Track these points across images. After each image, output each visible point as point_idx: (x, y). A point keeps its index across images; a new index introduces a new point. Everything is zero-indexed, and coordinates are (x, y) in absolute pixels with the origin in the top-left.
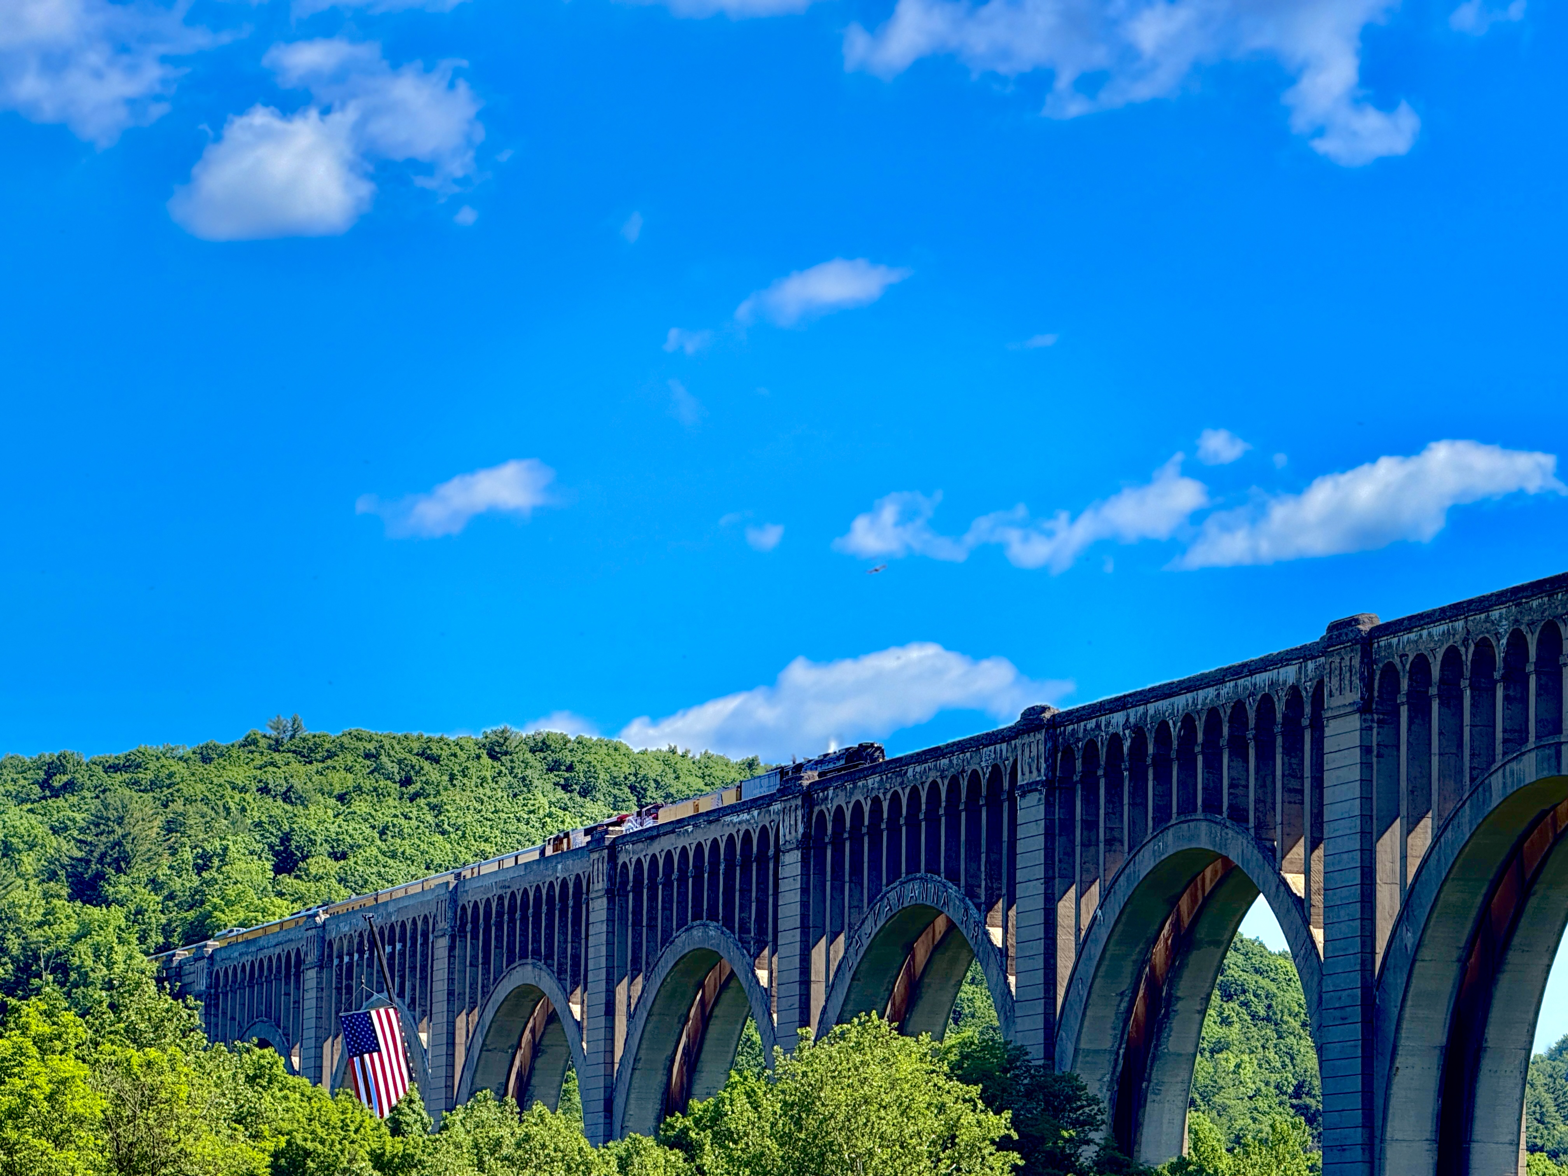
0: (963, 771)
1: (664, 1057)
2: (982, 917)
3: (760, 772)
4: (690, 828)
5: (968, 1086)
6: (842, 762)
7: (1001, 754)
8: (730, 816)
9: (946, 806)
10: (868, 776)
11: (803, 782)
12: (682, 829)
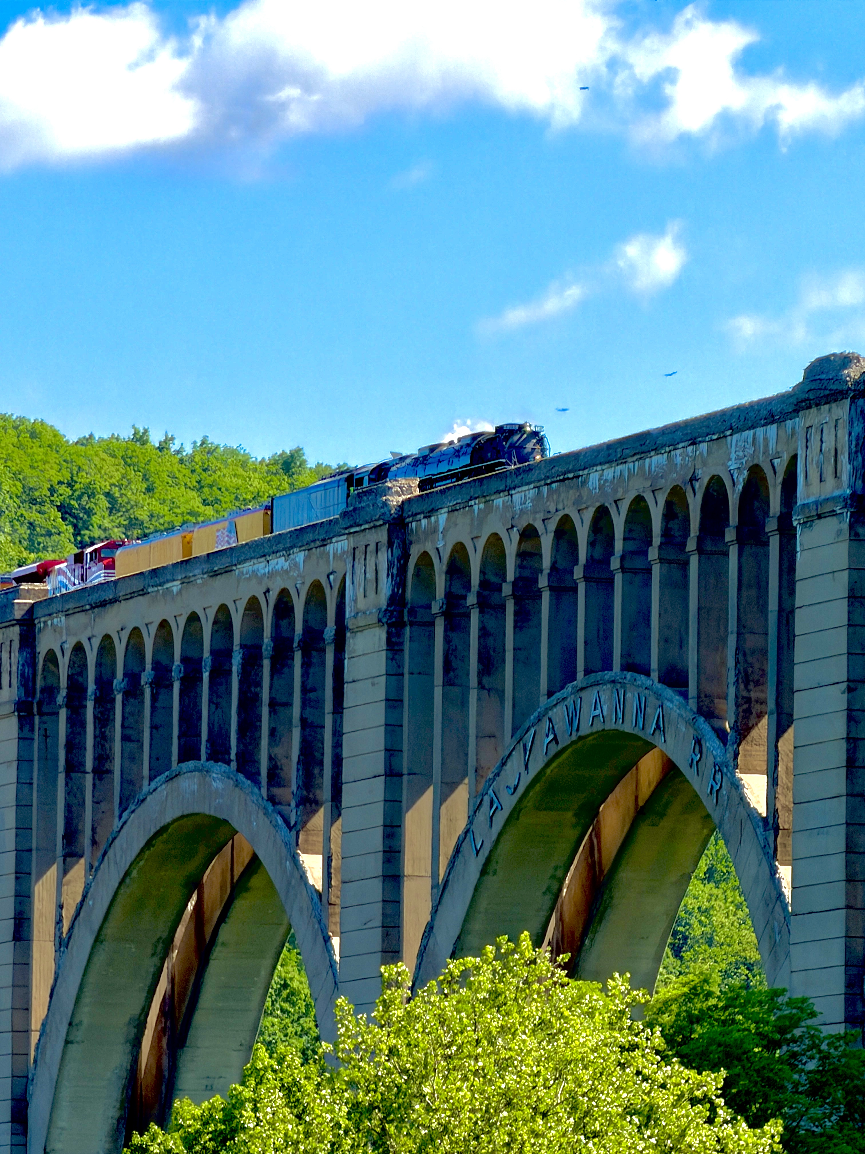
0: (693, 479)
1: (127, 1019)
2: (730, 755)
3: (306, 480)
4: (175, 586)
5: (700, 1073)
6: (466, 460)
7: (766, 446)
8: (252, 563)
9: (661, 543)
10: (514, 488)
11: (390, 498)
12: (160, 588)
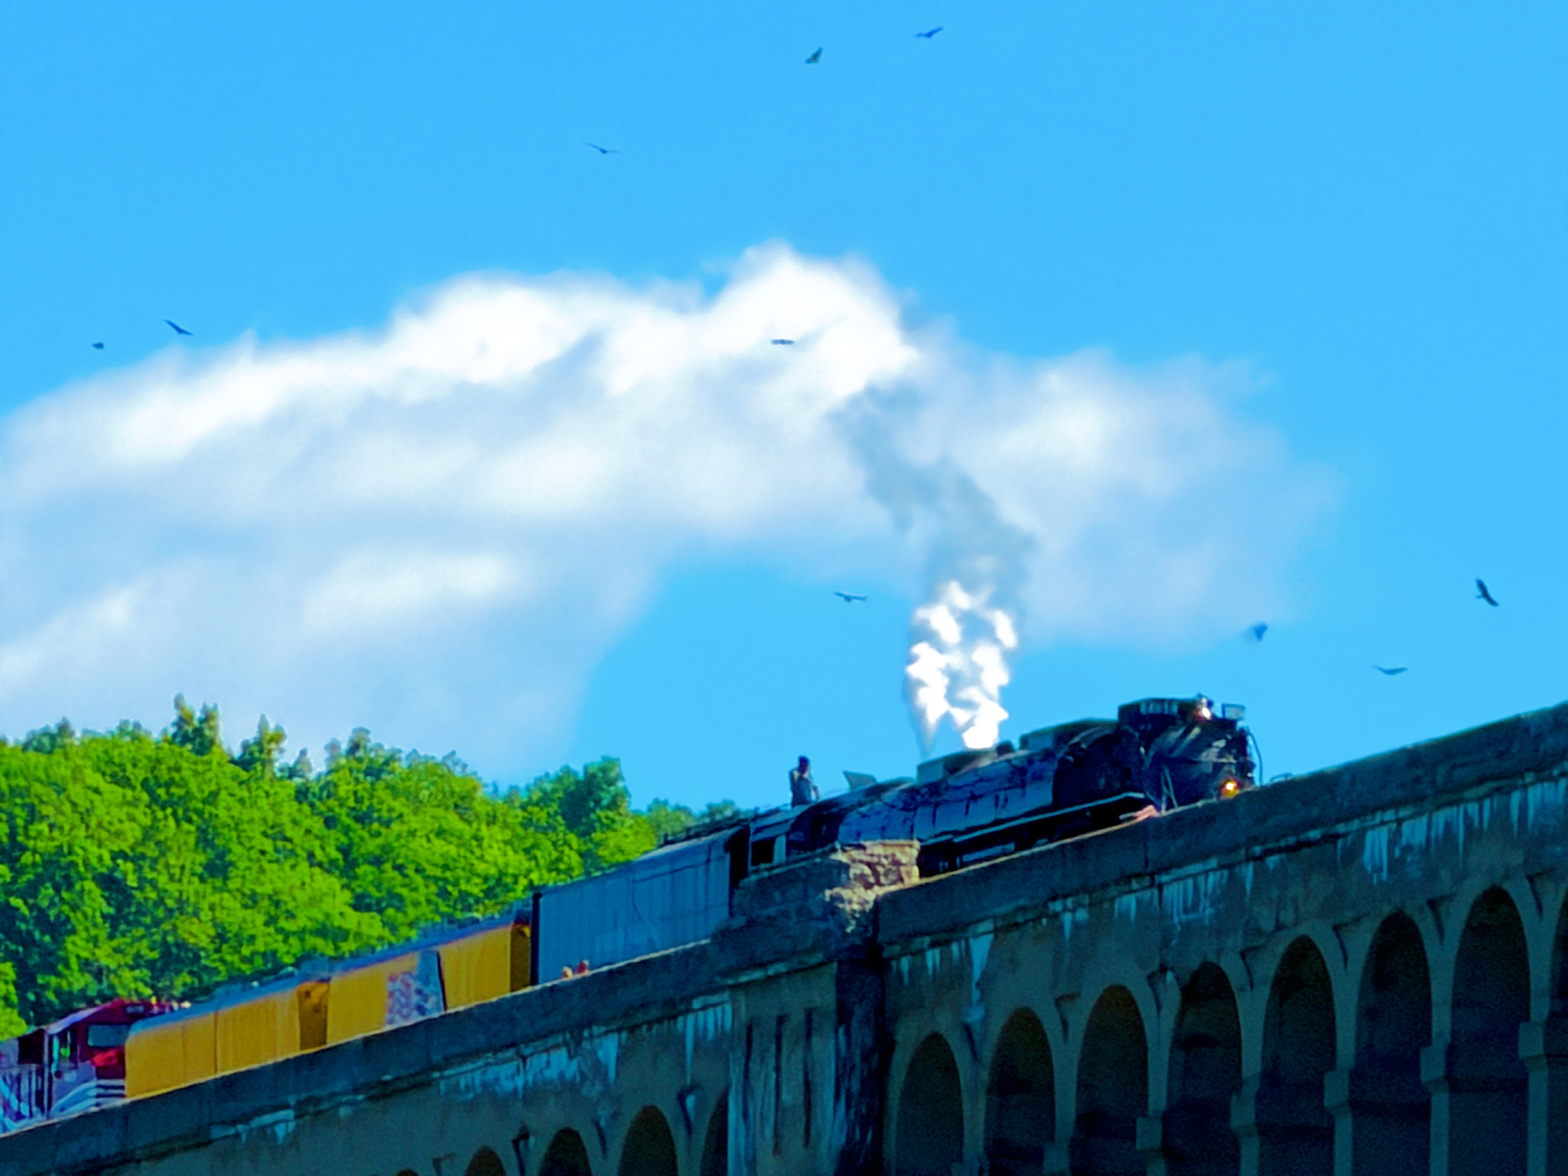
8: (480, 1063)
9: (1552, 1014)
10: (1166, 869)
11: (846, 893)
12: (240, 1127)
